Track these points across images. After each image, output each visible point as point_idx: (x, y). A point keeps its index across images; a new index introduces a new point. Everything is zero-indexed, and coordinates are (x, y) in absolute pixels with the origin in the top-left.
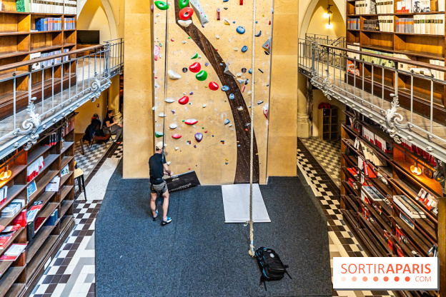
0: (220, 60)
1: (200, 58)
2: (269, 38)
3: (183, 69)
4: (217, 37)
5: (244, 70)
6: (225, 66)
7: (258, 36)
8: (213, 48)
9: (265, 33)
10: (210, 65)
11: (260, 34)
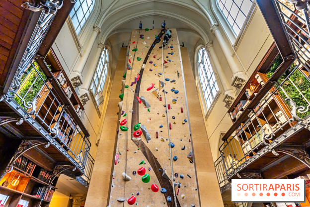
0: (159, 166)
1: (145, 164)
2: (191, 151)
3: (133, 172)
4: (157, 149)
5: (176, 175)
6: (163, 171)
7: (183, 149)
8: (154, 157)
9: (188, 147)
10: (152, 169)
11: (185, 147)
